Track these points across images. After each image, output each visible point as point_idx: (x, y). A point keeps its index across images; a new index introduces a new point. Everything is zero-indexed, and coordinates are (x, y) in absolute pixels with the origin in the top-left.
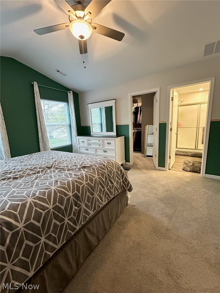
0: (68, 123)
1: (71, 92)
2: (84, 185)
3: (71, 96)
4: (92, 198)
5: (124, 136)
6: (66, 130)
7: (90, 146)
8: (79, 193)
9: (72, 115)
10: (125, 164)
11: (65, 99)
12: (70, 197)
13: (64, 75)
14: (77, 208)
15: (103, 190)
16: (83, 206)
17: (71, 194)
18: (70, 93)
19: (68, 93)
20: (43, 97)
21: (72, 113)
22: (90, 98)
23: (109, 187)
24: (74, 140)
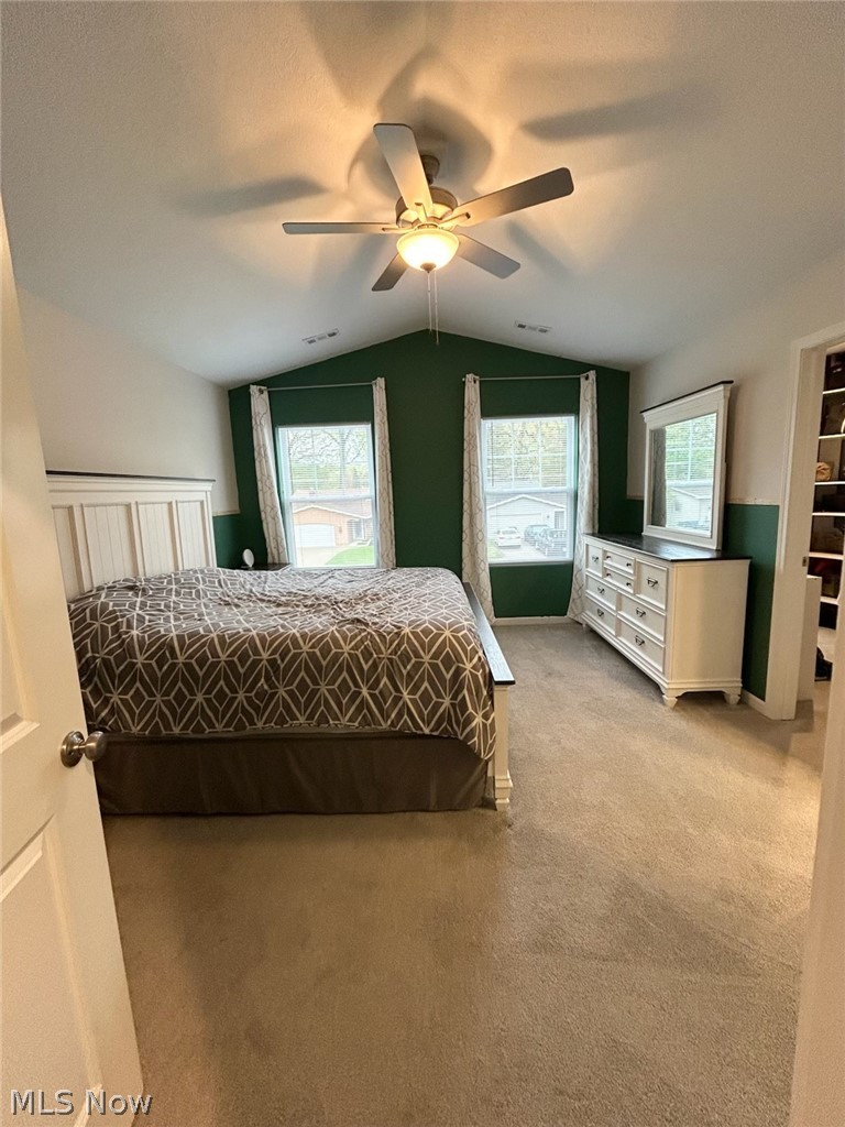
0: (570, 486)
1: (592, 374)
2: (301, 653)
3: (588, 390)
4: (313, 690)
5: (748, 562)
7: (608, 579)
8: (283, 661)
9: (585, 458)
10: (740, 702)
11: (570, 407)
12: (262, 660)
13: (545, 331)
14: (266, 687)
15: (353, 689)
16: (282, 692)
17: (265, 656)
18: (587, 378)
19: (582, 380)
20: (488, 411)
21: (585, 448)
24: (581, 550)
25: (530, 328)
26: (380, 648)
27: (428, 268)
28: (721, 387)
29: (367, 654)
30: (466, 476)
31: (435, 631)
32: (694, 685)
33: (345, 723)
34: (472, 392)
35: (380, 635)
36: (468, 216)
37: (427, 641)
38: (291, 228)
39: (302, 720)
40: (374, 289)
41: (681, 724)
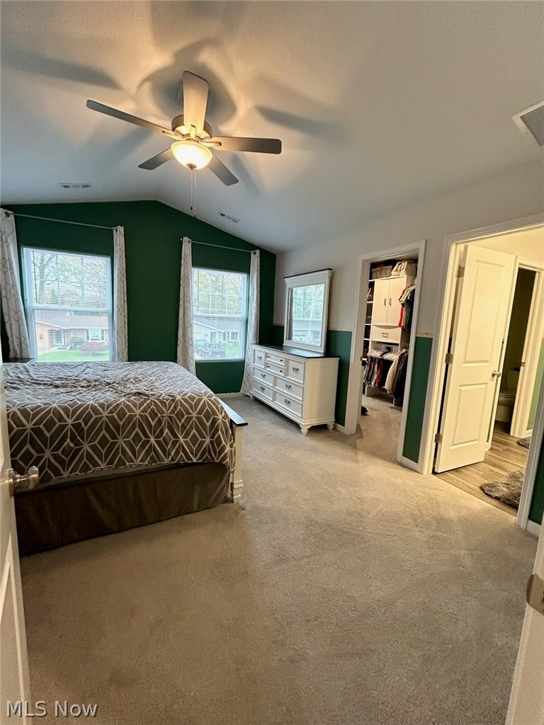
0: (243, 315)
1: (258, 252)
2: (102, 418)
3: (255, 261)
4: (112, 443)
5: (338, 359)
6: (239, 329)
7: (268, 369)
8: (86, 424)
9: (253, 300)
10: (334, 429)
11: (244, 268)
12: (68, 425)
13: (236, 221)
14: (72, 445)
15: (144, 439)
16: (86, 447)
17: (70, 421)
18: (255, 253)
19: (252, 254)
20: (196, 263)
21: (253, 294)
22: (293, 263)
23: (161, 439)
25: (228, 217)
26: (162, 410)
27: (192, 167)
28: (327, 271)
29: (153, 415)
30: (181, 302)
31: (197, 397)
32: (315, 422)
33: (139, 462)
34: (187, 248)
35: (161, 401)
36: (220, 144)
37: (193, 403)
38: (92, 105)
39: (103, 466)
40: (140, 166)
41: (311, 442)
